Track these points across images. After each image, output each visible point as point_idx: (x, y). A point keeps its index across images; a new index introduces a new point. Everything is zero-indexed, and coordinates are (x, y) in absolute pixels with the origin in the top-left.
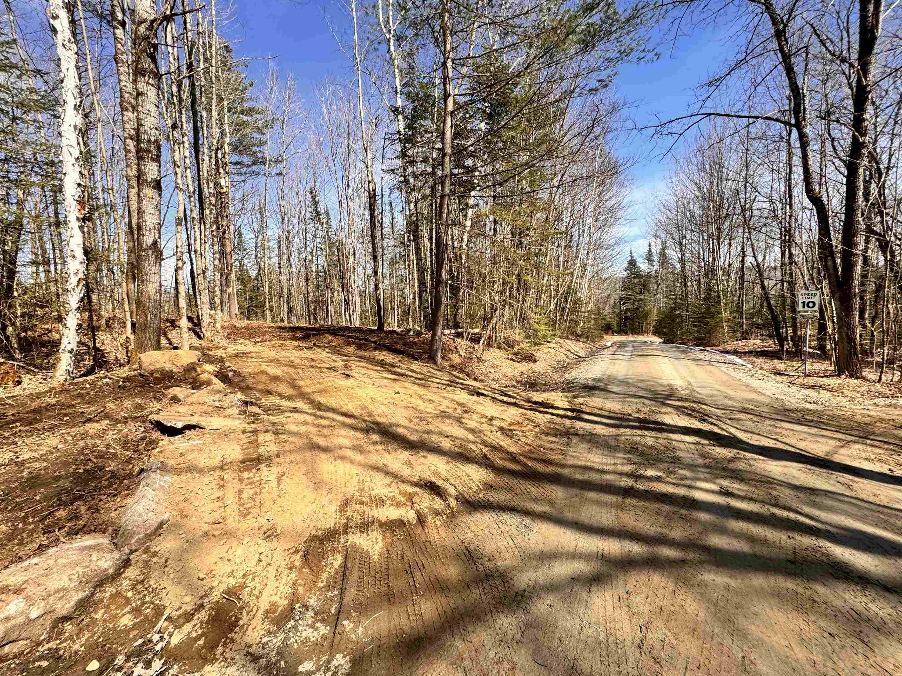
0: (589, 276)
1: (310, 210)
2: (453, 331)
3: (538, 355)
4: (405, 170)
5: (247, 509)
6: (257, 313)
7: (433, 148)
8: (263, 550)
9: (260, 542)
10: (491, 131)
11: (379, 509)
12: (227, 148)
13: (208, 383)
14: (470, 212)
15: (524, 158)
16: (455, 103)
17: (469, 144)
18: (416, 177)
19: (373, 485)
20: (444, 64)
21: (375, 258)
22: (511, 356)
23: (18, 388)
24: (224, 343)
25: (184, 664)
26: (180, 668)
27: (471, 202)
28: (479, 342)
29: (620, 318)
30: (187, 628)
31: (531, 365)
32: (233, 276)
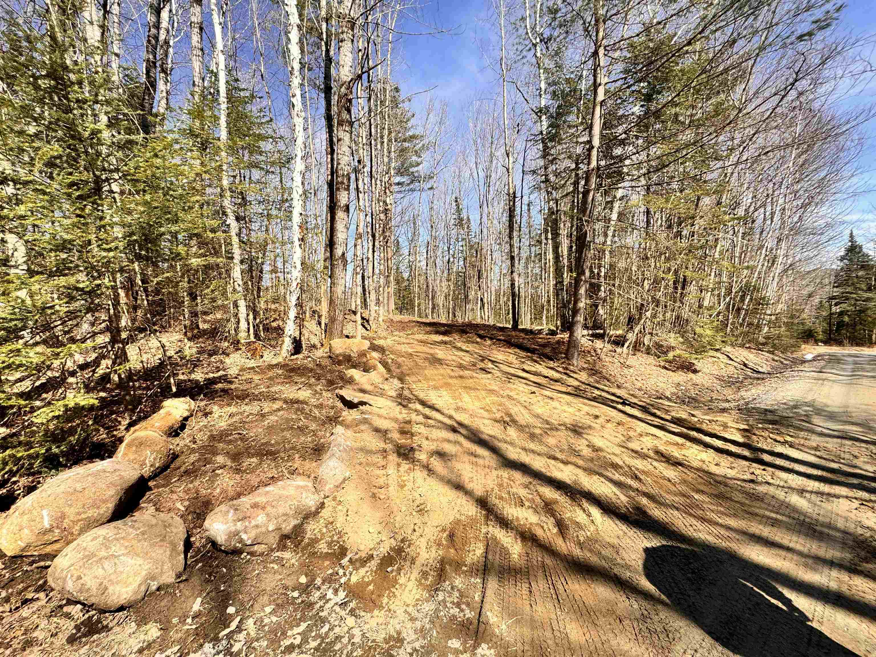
0: (778, 268)
1: (454, 216)
2: (591, 332)
3: (698, 365)
4: (546, 168)
5: (404, 481)
6: (407, 309)
7: (577, 142)
8: (416, 521)
9: (414, 513)
10: (647, 113)
11: (519, 509)
12: (392, 172)
13: (375, 368)
14: (616, 205)
15: (688, 136)
16: (606, 92)
17: (620, 131)
18: (557, 174)
19: (512, 483)
20: (595, 54)
21: (512, 258)
22: (662, 364)
23: (261, 360)
24: (384, 334)
25: (360, 602)
26: (357, 604)
27: (620, 193)
28: (623, 345)
29: (830, 324)
30: (362, 571)
31: (691, 375)
32: (392, 278)
